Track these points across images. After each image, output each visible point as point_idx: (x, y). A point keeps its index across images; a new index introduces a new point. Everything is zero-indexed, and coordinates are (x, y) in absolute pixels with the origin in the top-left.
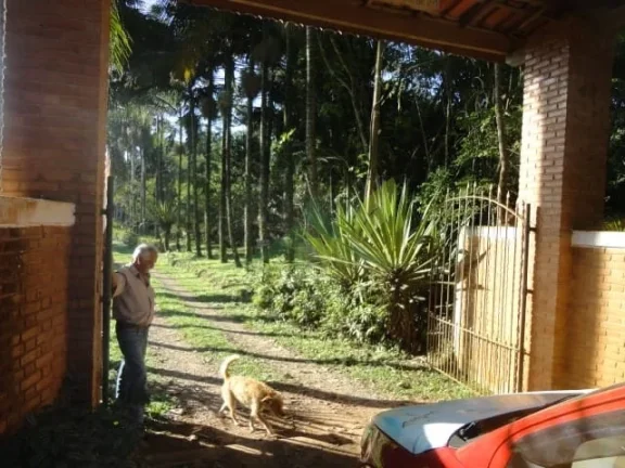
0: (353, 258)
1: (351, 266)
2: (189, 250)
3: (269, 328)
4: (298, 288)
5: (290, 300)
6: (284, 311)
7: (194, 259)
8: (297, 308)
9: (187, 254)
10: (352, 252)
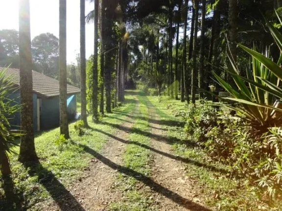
0: (266, 101)
1: (263, 109)
2: (169, 95)
3: (188, 153)
4: (213, 124)
5: (206, 132)
6: (200, 141)
7: (169, 99)
8: (210, 141)
9: (167, 97)
10: (266, 96)
